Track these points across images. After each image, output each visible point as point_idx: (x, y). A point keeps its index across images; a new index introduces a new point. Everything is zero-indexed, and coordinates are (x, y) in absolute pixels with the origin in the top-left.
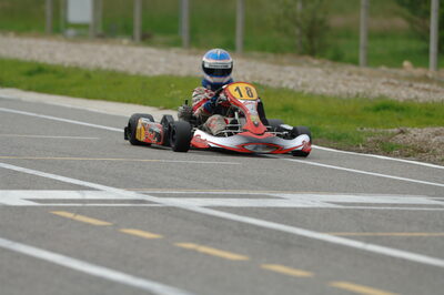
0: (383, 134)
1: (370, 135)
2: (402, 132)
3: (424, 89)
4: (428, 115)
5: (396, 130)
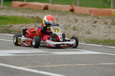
0: (5, 27)
2: (11, 26)
3: (5, 12)
4: (15, 20)
5: (8, 25)
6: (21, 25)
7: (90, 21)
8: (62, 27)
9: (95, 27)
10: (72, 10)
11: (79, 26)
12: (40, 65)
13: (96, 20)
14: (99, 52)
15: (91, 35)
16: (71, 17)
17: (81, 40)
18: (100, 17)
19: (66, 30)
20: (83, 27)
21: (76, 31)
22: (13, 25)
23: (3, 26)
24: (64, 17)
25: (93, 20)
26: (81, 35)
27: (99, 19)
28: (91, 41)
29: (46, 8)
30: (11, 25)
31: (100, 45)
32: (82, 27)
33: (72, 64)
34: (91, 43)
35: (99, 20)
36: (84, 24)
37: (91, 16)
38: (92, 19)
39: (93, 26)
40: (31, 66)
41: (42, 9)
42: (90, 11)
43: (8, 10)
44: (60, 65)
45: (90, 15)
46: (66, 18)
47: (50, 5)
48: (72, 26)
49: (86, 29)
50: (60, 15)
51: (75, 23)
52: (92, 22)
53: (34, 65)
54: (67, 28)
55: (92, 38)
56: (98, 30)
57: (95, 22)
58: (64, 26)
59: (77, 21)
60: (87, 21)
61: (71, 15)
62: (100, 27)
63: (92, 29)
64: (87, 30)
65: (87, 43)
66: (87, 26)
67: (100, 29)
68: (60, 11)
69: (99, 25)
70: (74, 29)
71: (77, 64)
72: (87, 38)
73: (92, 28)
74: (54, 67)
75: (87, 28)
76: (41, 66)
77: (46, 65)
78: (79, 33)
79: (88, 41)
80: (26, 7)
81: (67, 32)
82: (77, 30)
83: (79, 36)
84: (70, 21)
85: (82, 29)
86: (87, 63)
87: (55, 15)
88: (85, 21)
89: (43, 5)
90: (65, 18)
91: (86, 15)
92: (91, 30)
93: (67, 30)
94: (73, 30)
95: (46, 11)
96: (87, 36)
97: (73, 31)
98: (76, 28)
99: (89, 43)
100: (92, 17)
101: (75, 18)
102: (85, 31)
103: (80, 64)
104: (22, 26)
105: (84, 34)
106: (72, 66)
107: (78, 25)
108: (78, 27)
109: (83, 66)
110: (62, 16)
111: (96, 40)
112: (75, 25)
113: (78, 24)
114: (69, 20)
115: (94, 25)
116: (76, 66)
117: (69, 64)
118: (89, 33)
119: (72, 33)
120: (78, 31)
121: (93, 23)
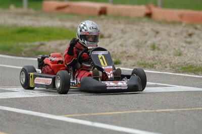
0: (31, 46)
1: (26, 47)
2: (42, 44)
3: (31, 20)
5: (37, 43)
6: (59, 42)
7: (182, 33)
8: (132, 45)
9: (190, 43)
10: (149, 15)
11: (163, 42)
12: (94, 112)
13: (191, 31)
14: (198, 87)
15: (182, 57)
16: (148, 27)
17: (166, 67)
18: (199, 26)
19: (138, 51)
20: (170, 44)
21: (156, 51)
22: (46, 42)
23: (28, 44)
24: (135, 27)
25: (187, 31)
26: (166, 58)
27: (196, 28)
28: (183, 68)
29: (103, 12)
30: (42, 42)
31: (198, 75)
32: (167, 43)
33: (151, 110)
34: (183, 73)
35: (197, 32)
36: (171, 39)
37: (184, 24)
38: (185, 29)
39: (186, 42)
40: (78, 113)
41: (96, 13)
42: (181, 16)
43: (36, 15)
44: (129, 112)
45: (180, 23)
46: (139, 28)
47: (109, 6)
48: (149, 43)
49: (174, 47)
50: (128, 23)
51: (155, 37)
52: (185, 34)
53: (83, 113)
54: (141, 47)
55: (186, 64)
56: (196, 49)
57: (190, 35)
58: (135, 42)
59: (157, 33)
60: (176, 34)
61: (147, 24)
62: (198, 43)
63: (184, 47)
64: (177, 49)
65: (176, 72)
66: (175, 42)
67: (199, 47)
68: (128, 17)
69: (197, 39)
70: (153, 47)
71: (160, 108)
72: (177, 62)
73: (184, 45)
74: (120, 115)
75: (176, 45)
76: (96, 114)
77: (105, 112)
78: (161, 55)
79: (177, 68)
80: (67, 10)
81: (140, 53)
82: (159, 49)
83: (163, 61)
84: (146, 34)
85: (167, 47)
86: (178, 107)
87: (119, 23)
88: (172, 34)
89: (98, 6)
90: (136, 30)
91: (174, 23)
92: (182, 49)
93: (140, 50)
94: (151, 50)
95: (103, 17)
96: (177, 60)
97: (152, 52)
98: (157, 46)
99: (179, 72)
100: (185, 26)
101: (155, 28)
102: (172, 52)
103: (166, 108)
104: (61, 45)
105: (171, 56)
106: (151, 113)
107: (160, 41)
108: (159, 45)
109: (170, 113)
110: (131, 26)
111: (192, 67)
112: (155, 40)
113: (160, 38)
114: (143, 32)
115: (188, 40)
116: (158, 113)
117: (146, 109)
118: (180, 55)
119: (150, 55)
120: (160, 52)
121: (186, 37)
